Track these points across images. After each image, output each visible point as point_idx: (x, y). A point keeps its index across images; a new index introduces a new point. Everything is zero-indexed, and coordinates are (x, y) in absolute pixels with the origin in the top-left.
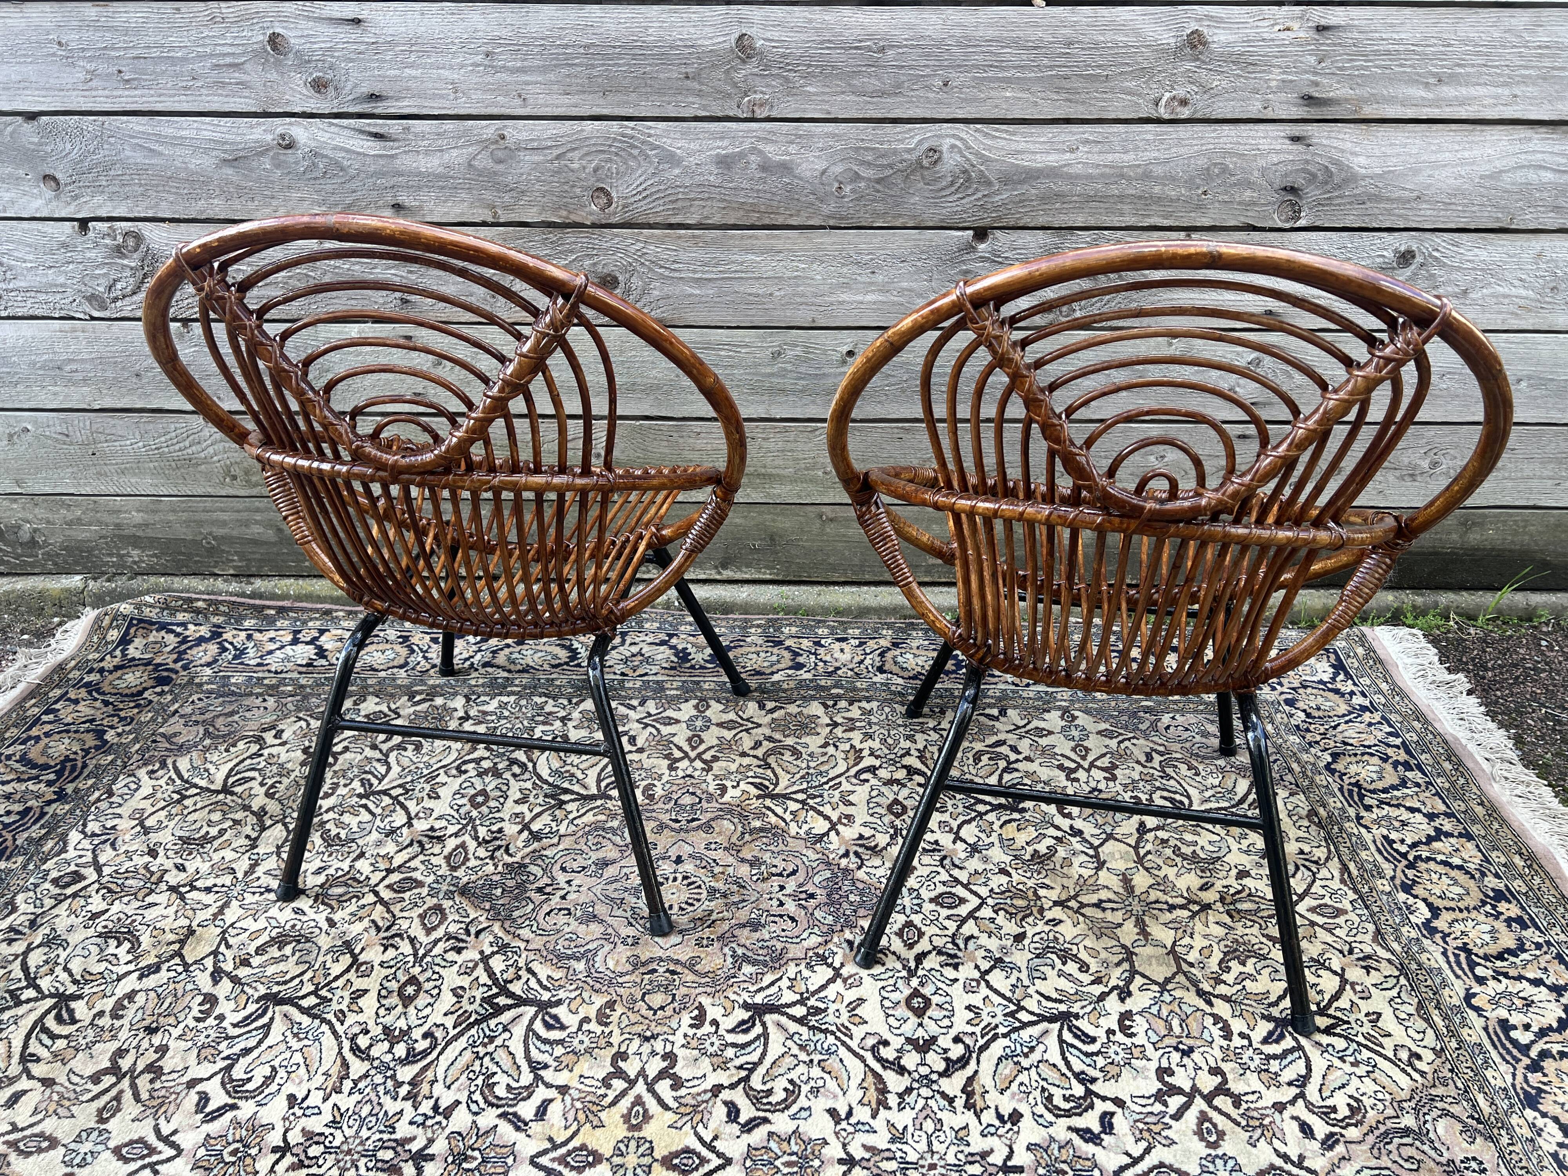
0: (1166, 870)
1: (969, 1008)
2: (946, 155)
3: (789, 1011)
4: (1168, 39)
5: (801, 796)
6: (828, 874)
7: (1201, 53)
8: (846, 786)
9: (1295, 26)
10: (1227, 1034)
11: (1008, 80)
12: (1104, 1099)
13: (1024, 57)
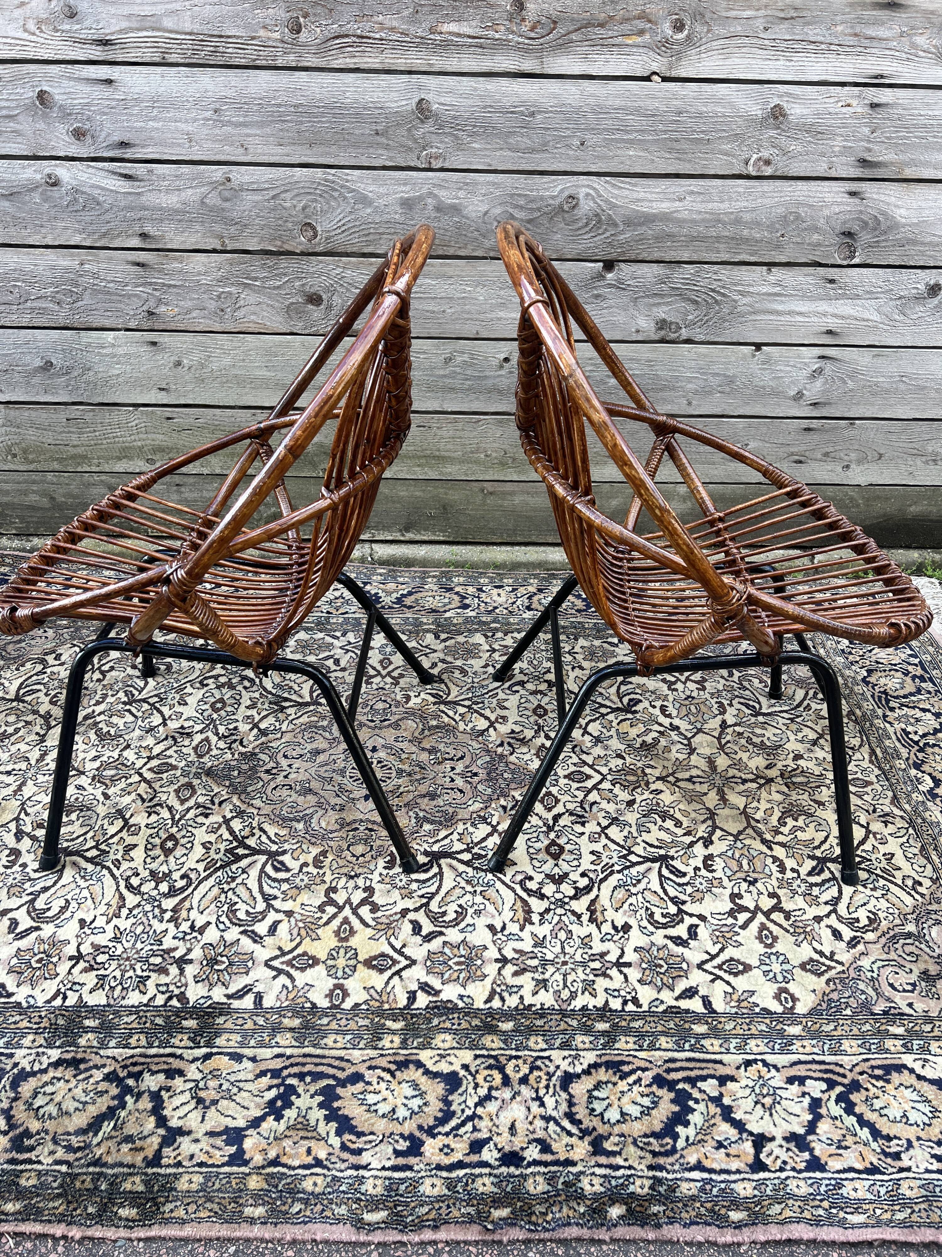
0: (741, 754)
1: (592, 853)
2: (582, 202)
3: (458, 856)
4: (756, 111)
5: (467, 703)
6: (488, 759)
7: (781, 123)
8: (501, 696)
9: (854, 102)
10: (782, 869)
11: (631, 142)
12: (691, 915)
13: (644, 123)
